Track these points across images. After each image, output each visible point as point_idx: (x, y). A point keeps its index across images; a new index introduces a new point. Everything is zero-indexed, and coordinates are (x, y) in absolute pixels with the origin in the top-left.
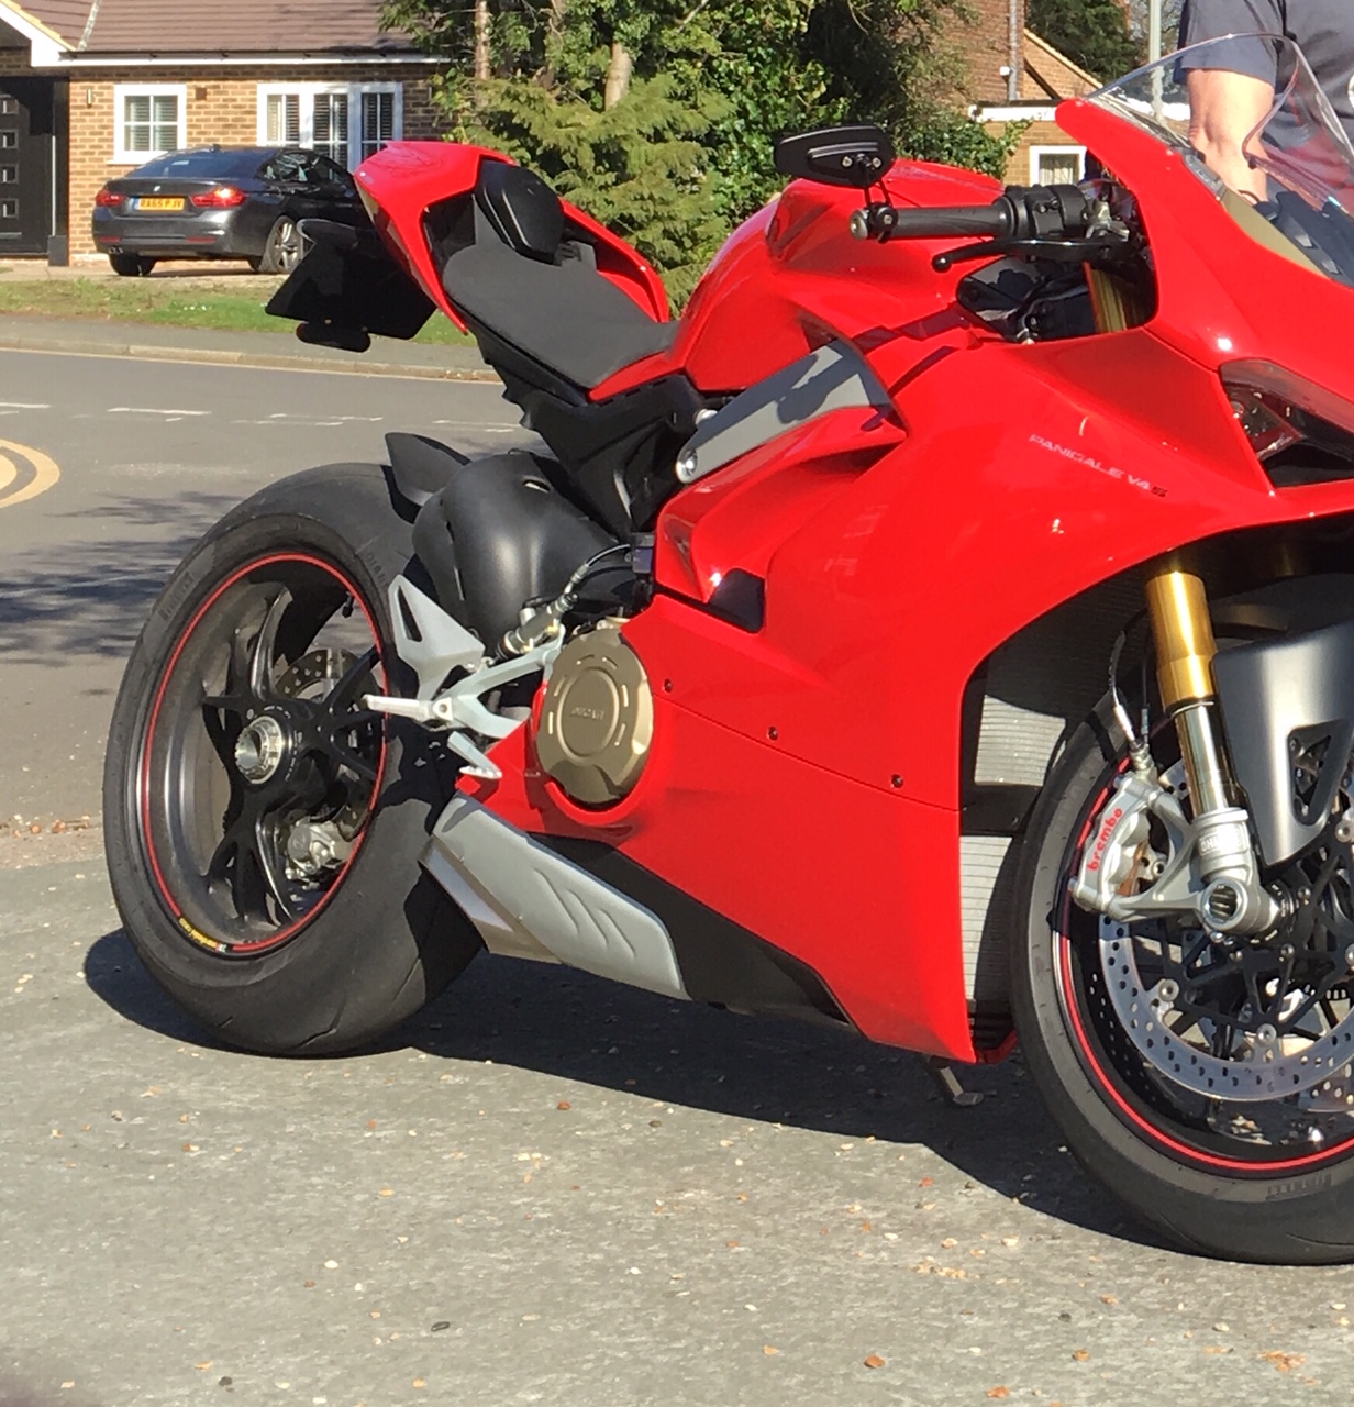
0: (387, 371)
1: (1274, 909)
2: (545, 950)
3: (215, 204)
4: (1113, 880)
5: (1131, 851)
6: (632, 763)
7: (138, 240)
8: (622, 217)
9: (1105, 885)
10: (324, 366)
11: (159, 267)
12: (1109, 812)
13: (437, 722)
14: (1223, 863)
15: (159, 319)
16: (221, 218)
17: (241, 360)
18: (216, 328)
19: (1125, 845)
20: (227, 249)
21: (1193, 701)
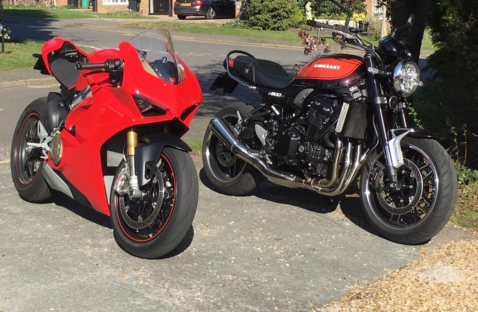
0: (222, 42)
1: (143, 194)
2: (57, 188)
3: (197, 5)
4: (120, 187)
5: (123, 182)
6: (59, 158)
7: (183, 12)
8: (274, 8)
9: (118, 188)
10: (210, 41)
11: (187, 17)
12: (119, 175)
13: (42, 148)
14: (133, 186)
15: (180, 30)
16: (198, 7)
17: (194, 40)
18: (191, 32)
19: (122, 181)
20: (199, 14)
21: (131, 155)
